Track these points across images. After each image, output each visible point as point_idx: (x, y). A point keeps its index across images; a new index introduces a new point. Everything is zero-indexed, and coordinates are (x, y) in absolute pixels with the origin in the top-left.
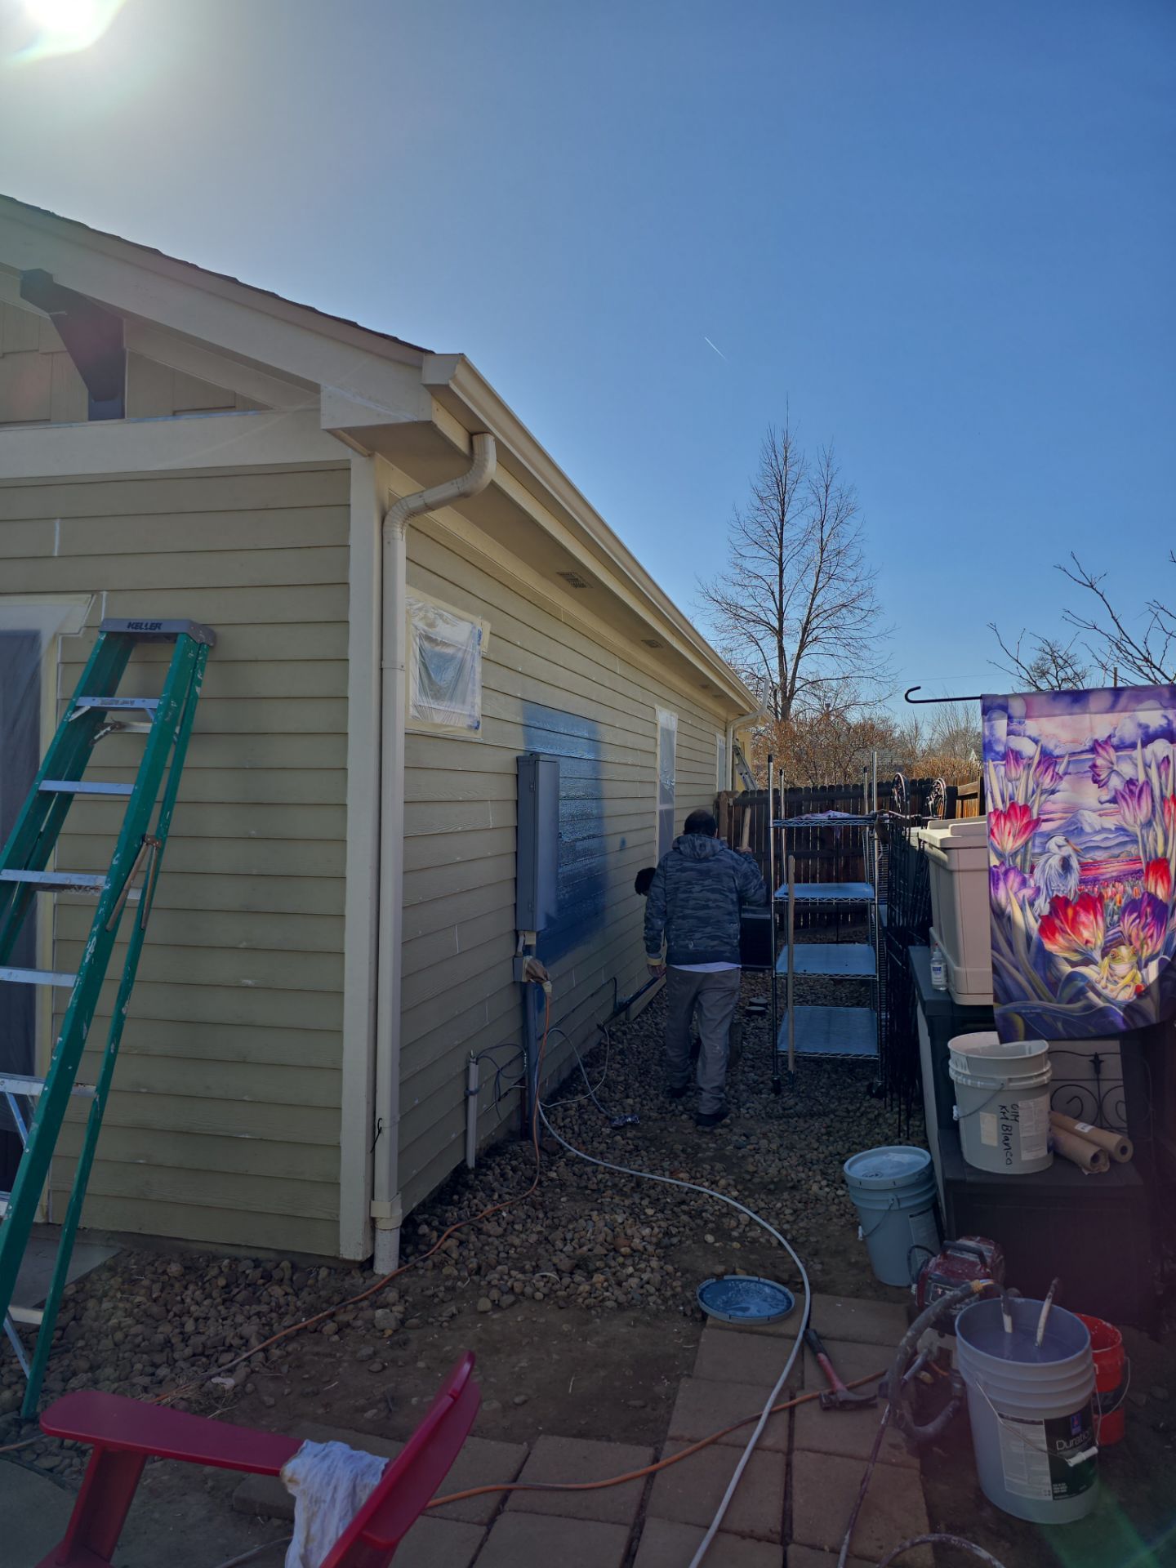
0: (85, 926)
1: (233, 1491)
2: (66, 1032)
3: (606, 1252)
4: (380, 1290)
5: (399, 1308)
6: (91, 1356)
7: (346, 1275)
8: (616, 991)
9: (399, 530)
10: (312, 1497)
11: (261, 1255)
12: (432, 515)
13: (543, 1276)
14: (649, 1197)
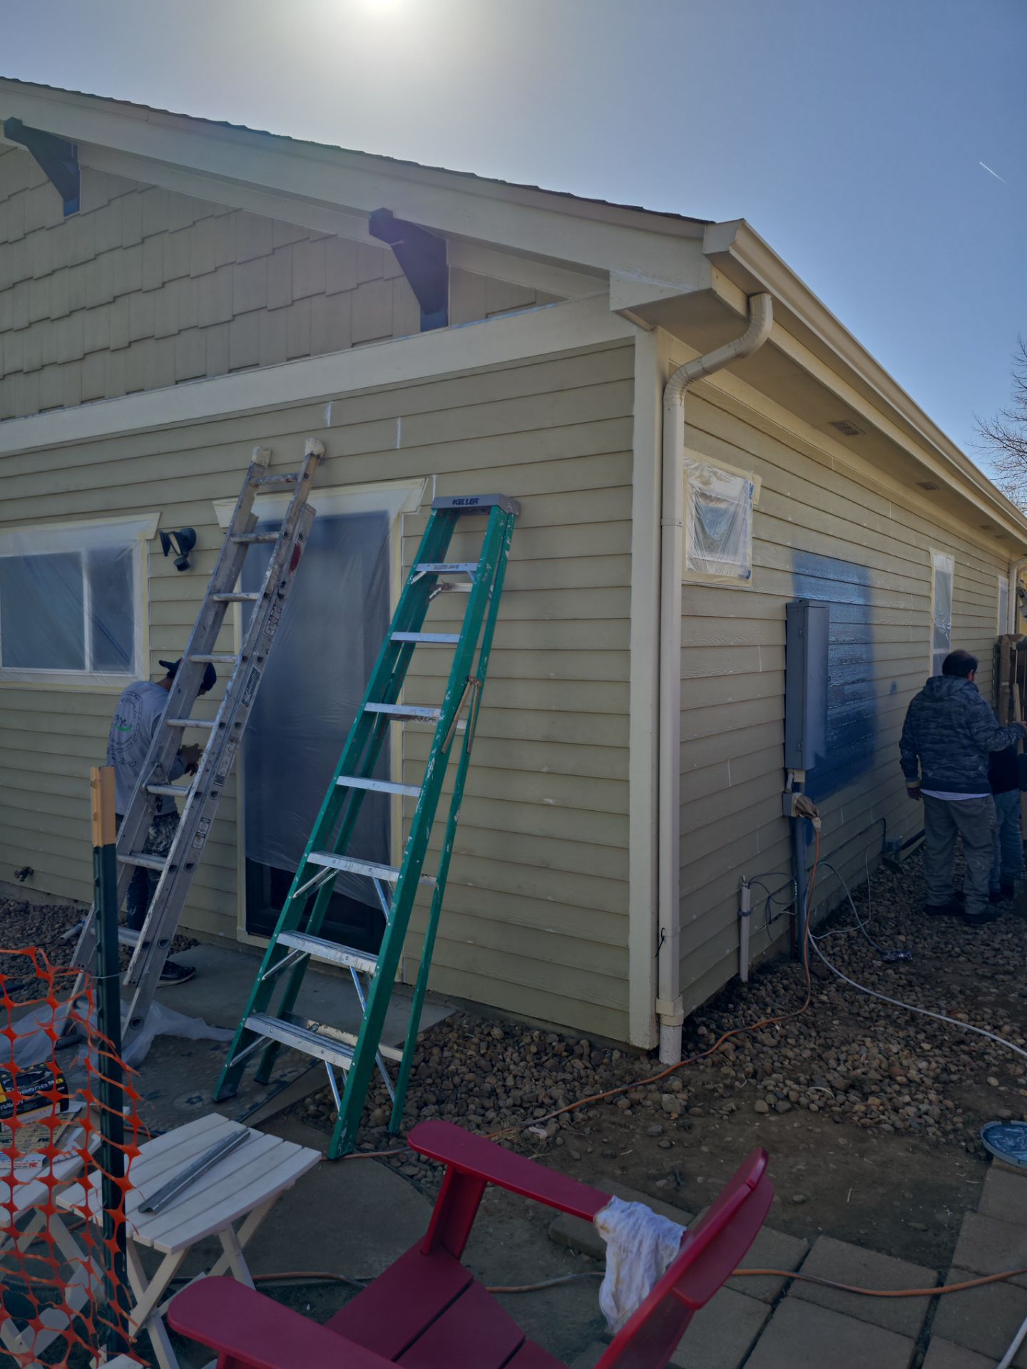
0: (426, 750)
1: (549, 1224)
2: (415, 833)
3: (880, 1078)
4: (665, 1078)
5: (683, 1096)
6: (437, 1092)
7: (636, 1060)
8: (885, 831)
9: (678, 396)
10: (620, 1246)
11: (564, 1032)
12: (709, 379)
13: (818, 1090)
14: (925, 1032)
